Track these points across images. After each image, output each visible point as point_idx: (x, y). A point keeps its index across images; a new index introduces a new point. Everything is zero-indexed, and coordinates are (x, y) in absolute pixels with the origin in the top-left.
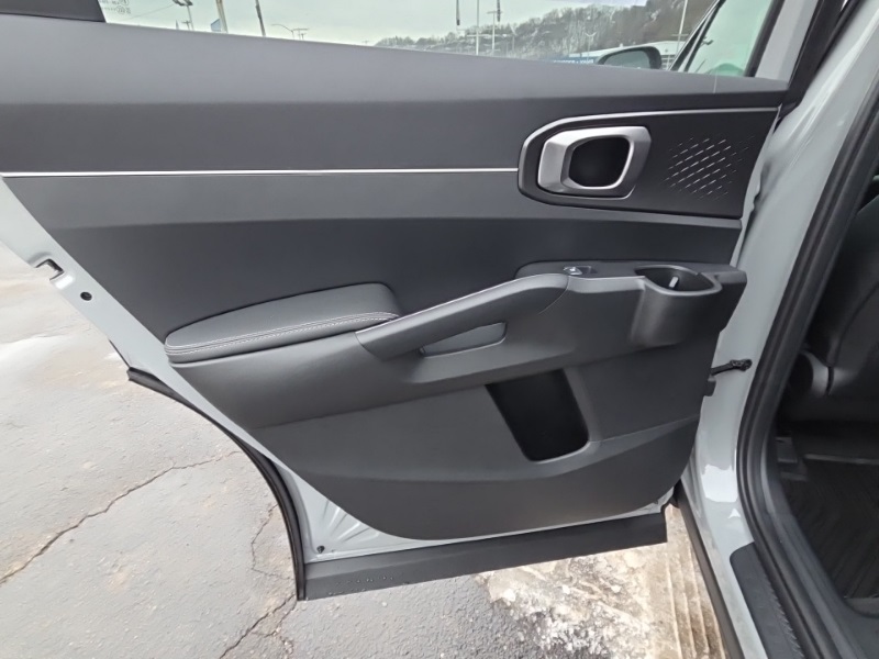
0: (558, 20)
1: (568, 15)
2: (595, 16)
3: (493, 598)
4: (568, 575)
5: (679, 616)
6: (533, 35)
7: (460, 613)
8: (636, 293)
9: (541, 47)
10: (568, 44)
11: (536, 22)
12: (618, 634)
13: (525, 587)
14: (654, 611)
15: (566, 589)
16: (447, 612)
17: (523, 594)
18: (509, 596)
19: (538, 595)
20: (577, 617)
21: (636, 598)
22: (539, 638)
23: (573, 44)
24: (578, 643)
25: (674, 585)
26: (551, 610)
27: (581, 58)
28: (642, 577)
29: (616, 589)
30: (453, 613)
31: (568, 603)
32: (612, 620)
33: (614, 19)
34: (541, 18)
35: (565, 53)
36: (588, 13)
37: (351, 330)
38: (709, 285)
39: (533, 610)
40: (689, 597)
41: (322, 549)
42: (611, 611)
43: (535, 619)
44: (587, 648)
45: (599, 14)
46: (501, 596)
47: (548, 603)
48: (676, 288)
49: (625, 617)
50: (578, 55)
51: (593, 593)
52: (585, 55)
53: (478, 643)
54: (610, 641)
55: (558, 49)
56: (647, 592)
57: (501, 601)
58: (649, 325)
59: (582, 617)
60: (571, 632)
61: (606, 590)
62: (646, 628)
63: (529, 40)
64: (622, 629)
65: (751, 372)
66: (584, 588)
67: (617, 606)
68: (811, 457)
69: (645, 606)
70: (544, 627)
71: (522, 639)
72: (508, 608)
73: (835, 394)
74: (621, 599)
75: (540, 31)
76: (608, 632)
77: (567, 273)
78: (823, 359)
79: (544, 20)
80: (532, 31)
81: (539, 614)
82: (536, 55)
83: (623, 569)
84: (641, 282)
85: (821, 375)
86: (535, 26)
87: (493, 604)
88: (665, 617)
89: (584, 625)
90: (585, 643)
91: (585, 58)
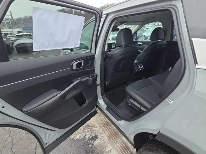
0: (28, 18)
1: (31, 18)
3: (75, 139)
4: (85, 128)
5: (102, 124)
6: (22, 21)
7: (71, 146)
8: (88, 80)
11: (22, 18)
12: (96, 131)
13: (80, 134)
14: (99, 125)
15: (86, 130)
16: (68, 147)
17: (80, 136)
18: (78, 137)
19: (82, 134)
20: (89, 133)
21: (96, 125)
22: (86, 140)
24: (91, 136)
25: (100, 121)
26: (85, 135)
28: (96, 122)
29: (93, 126)
30: (70, 147)
31: (87, 132)
32: (94, 130)
34: (23, 17)
37: (56, 95)
38: (95, 76)
39: (83, 137)
40: (102, 121)
41: (46, 144)
42: (94, 129)
43: (84, 138)
44: (93, 136)
46: (77, 138)
47: (85, 134)
48: (91, 78)
49: (96, 129)
51: (90, 128)
53: (76, 148)
54: (95, 133)
55: (31, 25)
56: (97, 124)
57: (77, 139)
58: (90, 83)
59: (90, 133)
60: (90, 135)
61: (92, 127)
62: (99, 128)
63: (21, 22)
64: (96, 130)
65: (100, 85)
66: (89, 129)
67: (94, 128)
68: (109, 94)
69: (98, 125)
70: (86, 138)
71: (83, 142)
72: (79, 139)
73: (109, 84)
74: (94, 127)
75: (24, 20)
76: (95, 132)
77: (79, 79)
78: (106, 81)
79: (24, 18)
81: (84, 137)
82: (24, 26)
83: (93, 122)
84: (88, 78)
85: (107, 83)
86: (22, 19)
87: (76, 141)
88: (100, 125)
89: (91, 133)
90: (92, 136)
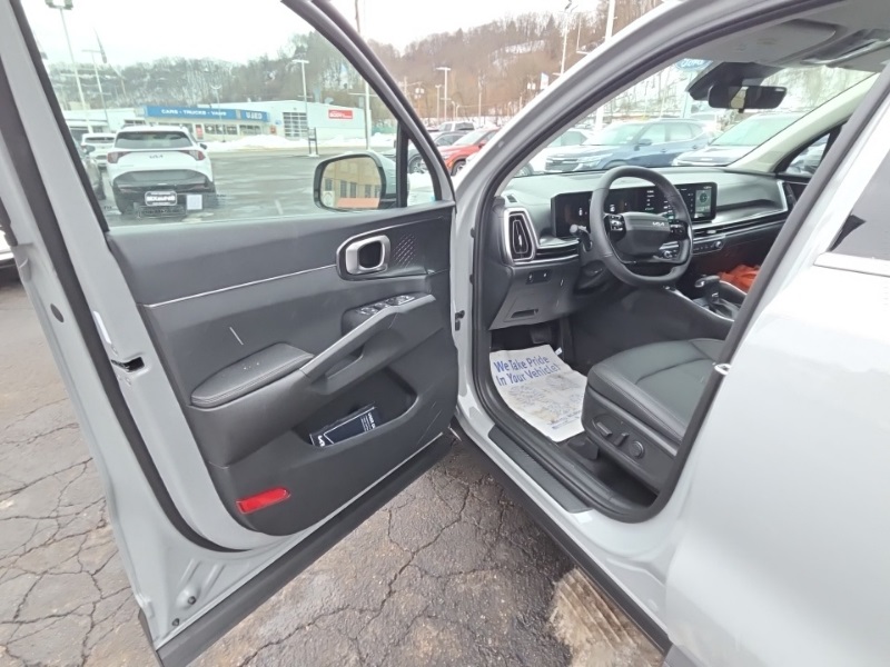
0: (171, 67)
1: (183, 65)
2: (213, 69)
9: (158, 93)
10: (190, 94)
11: (146, 67)
23: (196, 94)
27: (211, 110)
33: (233, 74)
34: (151, 64)
35: (189, 102)
36: (204, 65)
45: (217, 67)
50: (207, 106)
52: (214, 106)
55: (181, 98)
63: (142, 84)
75: (152, 76)
79: (155, 66)
80: (145, 76)
82: (155, 101)
86: (145, 71)
91: (217, 110)
